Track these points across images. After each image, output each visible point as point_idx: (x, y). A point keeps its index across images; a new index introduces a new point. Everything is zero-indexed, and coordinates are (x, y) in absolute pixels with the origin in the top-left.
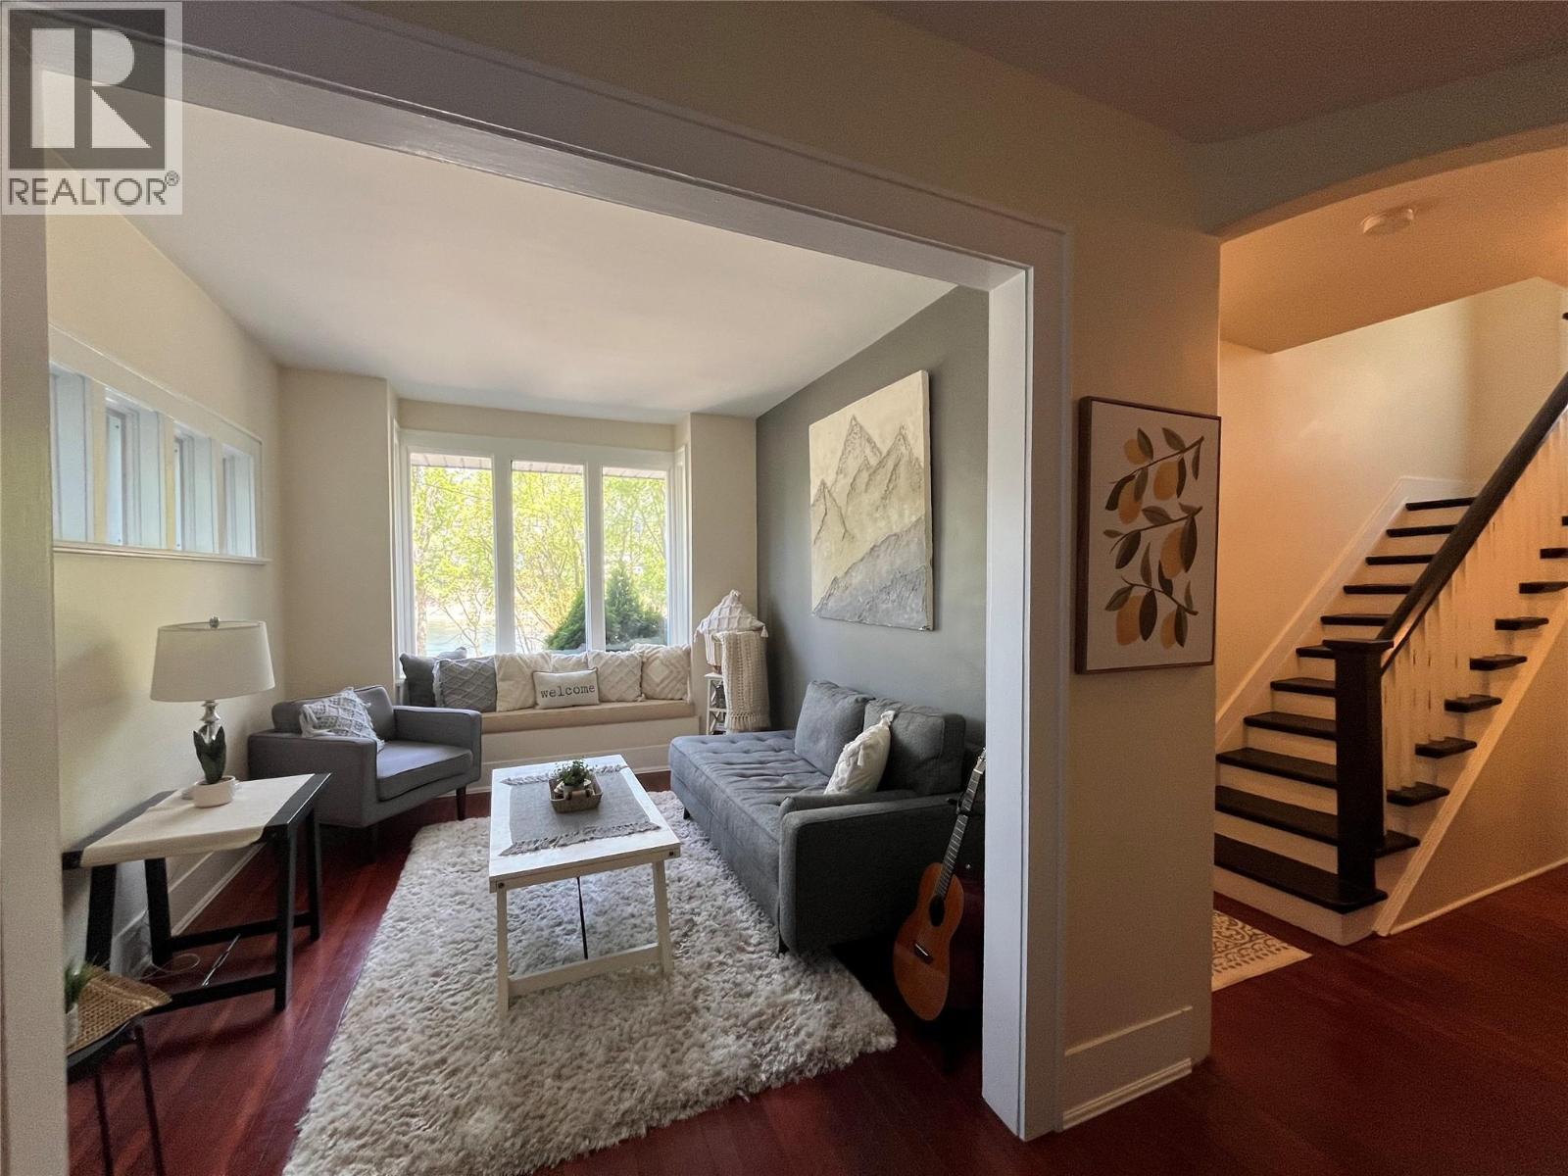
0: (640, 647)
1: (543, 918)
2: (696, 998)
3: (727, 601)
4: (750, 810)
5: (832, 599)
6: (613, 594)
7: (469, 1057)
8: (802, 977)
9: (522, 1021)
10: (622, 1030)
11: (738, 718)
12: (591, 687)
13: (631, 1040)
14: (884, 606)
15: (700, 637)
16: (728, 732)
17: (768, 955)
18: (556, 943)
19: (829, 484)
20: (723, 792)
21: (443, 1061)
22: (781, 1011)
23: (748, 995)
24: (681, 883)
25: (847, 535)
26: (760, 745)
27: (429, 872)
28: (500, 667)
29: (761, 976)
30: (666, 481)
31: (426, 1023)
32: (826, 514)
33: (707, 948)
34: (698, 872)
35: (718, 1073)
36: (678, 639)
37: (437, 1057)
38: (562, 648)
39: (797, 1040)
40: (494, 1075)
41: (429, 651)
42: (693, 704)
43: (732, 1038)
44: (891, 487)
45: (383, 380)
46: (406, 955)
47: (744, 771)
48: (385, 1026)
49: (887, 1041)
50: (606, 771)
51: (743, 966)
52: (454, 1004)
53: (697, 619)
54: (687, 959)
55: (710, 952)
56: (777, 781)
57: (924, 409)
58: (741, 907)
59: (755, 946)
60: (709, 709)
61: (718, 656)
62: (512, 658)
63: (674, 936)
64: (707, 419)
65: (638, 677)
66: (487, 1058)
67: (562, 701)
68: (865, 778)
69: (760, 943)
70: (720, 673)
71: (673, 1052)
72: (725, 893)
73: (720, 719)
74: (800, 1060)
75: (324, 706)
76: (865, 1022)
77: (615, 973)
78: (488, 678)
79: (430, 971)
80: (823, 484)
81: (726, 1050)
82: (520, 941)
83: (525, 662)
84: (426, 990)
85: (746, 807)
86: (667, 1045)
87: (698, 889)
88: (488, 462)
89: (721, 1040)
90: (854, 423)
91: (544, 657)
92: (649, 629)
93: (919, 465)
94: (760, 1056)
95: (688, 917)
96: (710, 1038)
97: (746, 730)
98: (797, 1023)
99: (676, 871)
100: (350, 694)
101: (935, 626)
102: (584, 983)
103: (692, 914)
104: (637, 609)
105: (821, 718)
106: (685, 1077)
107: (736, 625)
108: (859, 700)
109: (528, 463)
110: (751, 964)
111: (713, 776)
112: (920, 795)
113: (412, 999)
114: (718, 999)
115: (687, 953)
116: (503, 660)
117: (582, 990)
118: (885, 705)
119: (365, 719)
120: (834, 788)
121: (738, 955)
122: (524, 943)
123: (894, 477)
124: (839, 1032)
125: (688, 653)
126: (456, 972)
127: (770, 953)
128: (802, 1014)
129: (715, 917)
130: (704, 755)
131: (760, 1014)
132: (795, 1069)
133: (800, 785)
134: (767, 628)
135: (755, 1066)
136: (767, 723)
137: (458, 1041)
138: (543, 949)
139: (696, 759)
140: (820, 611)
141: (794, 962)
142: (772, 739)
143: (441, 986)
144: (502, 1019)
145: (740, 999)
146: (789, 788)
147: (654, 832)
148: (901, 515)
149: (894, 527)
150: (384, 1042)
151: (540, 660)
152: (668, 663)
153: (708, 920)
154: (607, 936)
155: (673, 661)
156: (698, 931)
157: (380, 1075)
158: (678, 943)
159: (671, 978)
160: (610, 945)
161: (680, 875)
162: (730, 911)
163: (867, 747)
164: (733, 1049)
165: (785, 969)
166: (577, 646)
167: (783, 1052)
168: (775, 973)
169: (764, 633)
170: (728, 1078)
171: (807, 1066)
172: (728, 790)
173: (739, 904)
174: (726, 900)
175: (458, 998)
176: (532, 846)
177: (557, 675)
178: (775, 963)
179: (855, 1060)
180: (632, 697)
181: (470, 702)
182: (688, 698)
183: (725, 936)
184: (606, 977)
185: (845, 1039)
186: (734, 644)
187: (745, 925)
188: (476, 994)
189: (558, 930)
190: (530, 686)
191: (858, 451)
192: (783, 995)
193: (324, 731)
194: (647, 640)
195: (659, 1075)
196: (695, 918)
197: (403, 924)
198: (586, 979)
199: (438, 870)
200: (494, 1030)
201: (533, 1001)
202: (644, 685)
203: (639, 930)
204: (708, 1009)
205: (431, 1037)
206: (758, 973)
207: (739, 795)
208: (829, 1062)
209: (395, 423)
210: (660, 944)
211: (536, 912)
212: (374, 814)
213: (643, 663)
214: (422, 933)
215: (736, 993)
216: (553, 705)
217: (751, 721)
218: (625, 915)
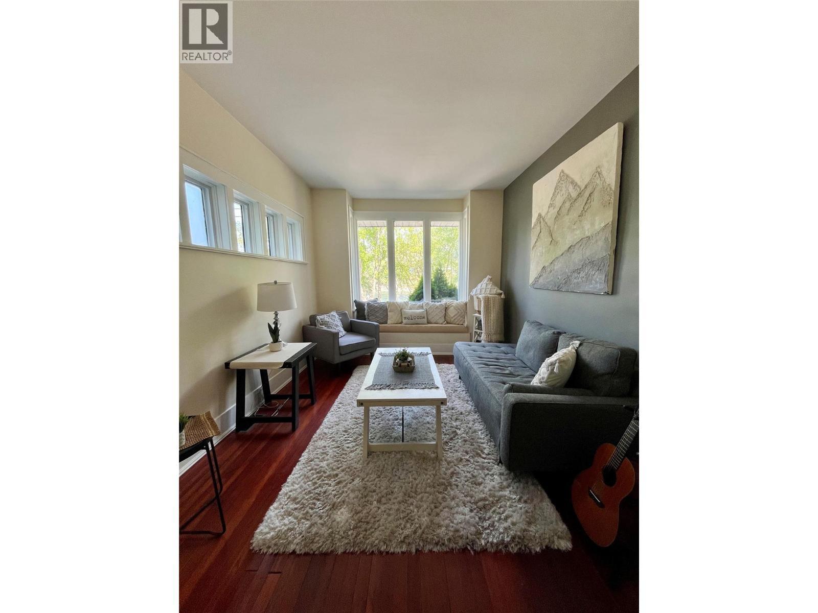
0: (445, 301)
1: (391, 415)
2: (451, 477)
3: (485, 280)
4: (488, 384)
5: (541, 278)
6: (436, 278)
7: (346, 477)
8: (512, 482)
9: (371, 465)
10: (412, 485)
11: (488, 335)
12: (424, 317)
13: (416, 492)
14: (575, 281)
15: (472, 298)
16: (483, 342)
17: (493, 463)
18: (393, 428)
19: (543, 215)
20: (476, 372)
21: (337, 475)
22: (497, 501)
23: (480, 484)
24: (453, 411)
25: (553, 242)
26: (497, 350)
27: (355, 385)
28: (389, 306)
29: (488, 474)
30: (459, 227)
31: (335, 454)
32: (540, 232)
33: (462, 449)
34: (462, 406)
35: (457, 531)
36: (463, 298)
37: (335, 472)
38: (414, 300)
39: (506, 525)
40: (353, 491)
41: (365, 299)
42: (467, 327)
43: (467, 510)
44: (586, 208)
45: (345, 190)
46: (337, 419)
47: (487, 362)
48: (321, 450)
49: (565, 544)
50: (422, 354)
51: (479, 466)
52: (348, 448)
53: (471, 290)
54: (451, 452)
55: (462, 452)
56: (504, 370)
57: (618, 149)
58: (481, 430)
59: (486, 455)
60: (474, 330)
61: (479, 306)
62: (393, 303)
63: (445, 438)
64: (479, 192)
65: (444, 313)
66: (353, 480)
67: (411, 321)
68: (558, 379)
69: (489, 454)
70: (480, 314)
71: (436, 507)
72: (474, 421)
73: (479, 335)
74: (507, 539)
75: (325, 317)
76: (551, 527)
77: (415, 451)
78: (384, 310)
79: (344, 429)
80: (540, 215)
81: (463, 517)
82: (380, 424)
83: (398, 305)
84: (340, 437)
85: (486, 382)
86: (433, 503)
87: (461, 416)
88: (385, 222)
89: (461, 509)
90: (562, 174)
91: (406, 303)
92: (451, 293)
93: (611, 188)
94: (483, 527)
95: (454, 429)
96: (455, 505)
97: (491, 341)
98: (506, 513)
99: (452, 404)
100: (334, 313)
101: (613, 291)
102: (401, 453)
103: (456, 428)
104: (446, 285)
105: (532, 340)
106: (440, 526)
107: (489, 292)
108: (555, 332)
109: (401, 222)
110: (483, 466)
111: (471, 363)
112: (597, 395)
113: (334, 441)
114: (463, 482)
115: (451, 449)
116: (389, 303)
117: (399, 456)
118: (573, 337)
119: (340, 323)
120: (538, 381)
121: (476, 458)
122: (381, 425)
123: (589, 201)
124: (532, 528)
125: (466, 304)
126: (353, 432)
127: (494, 462)
128: (510, 507)
129: (467, 433)
130: (468, 352)
131: (484, 499)
132: (503, 544)
133: (517, 373)
134: (504, 294)
135: (479, 533)
136: (503, 339)
137: (344, 467)
138: (388, 430)
139: (465, 353)
140: (534, 284)
141: (507, 472)
142: (504, 347)
143: (346, 438)
144: (363, 462)
145: (475, 486)
146: (511, 375)
147: (435, 390)
148: (593, 224)
149: (587, 233)
150: (319, 458)
151: (405, 304)
152: (457, 308)
153: (463, 433)
154: (416, 431)
155: (459, 307)
156: (458, 438)
157: (313, 474)
158: (447, 443)
159: (441, 462)
160: (416, 436)
161: (453, 406)
162: (475, 431)
163: (561, 361)
164: (467, 517)
165: (501, 474)
166: (420, 300)
167: (497, 529)
168: (496, 474)
169: (503, 296)
170: (462, 535)
171: (511, 544)
172: (477, 371)
173: (480, 428)
174: (473, 425)
175: (350, 445)
176: (379, 387)
177: (411, 311)
178: (497, 469)
179: (543, 551)
180: (441, 322)
181: (378, 319)
182: (466, 324)
183: (471, 445)
184: (411, 452)
185: (537, 535)
186: (487, 300)
187: (482, 441)
188: (357, 445)
189: (396, 422)
190: (400, 315)
191: (563, 192)
192: (499, 491)
193: (323, 326)
194: (450, 298)
195: (425, 520)
196: (458, 431)
197: (340, 405)
198: (402, 451)
199: (359, 385)
200: (359, 466)
201: (378, 456)
202: (447, 317)
203: (430, 431)
204: (457, 486)
205: (335, 461)
206: (486, 472)
207: (483, 375)
208: (525, 546)
209: (350, 208)
210: (437, 443)
211: (389, 412)
212: (338, 359)
213: (446, 308)
214: (345, 411)
215: (473, 481)
216: (408, 323)
217: (494, 337)
218: (425, 421)
